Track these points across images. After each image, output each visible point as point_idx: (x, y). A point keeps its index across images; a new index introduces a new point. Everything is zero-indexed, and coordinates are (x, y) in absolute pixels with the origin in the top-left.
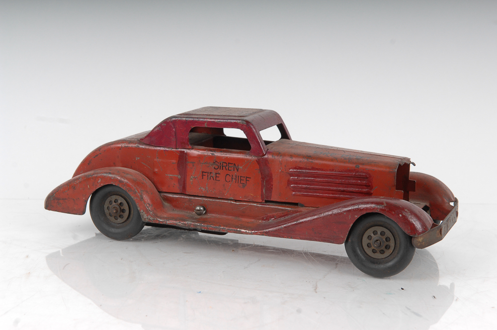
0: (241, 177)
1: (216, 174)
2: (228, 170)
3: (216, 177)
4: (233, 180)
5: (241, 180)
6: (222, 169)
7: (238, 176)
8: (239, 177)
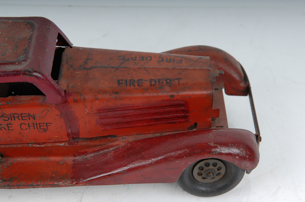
0: (39, 124)
1: (7, 125)
2: (22, 119)
3: (8, 127)
4: (31, 127)
5: (40, 126)
6: (15, 120)
7: (36, 124)
8: (38, 125)
